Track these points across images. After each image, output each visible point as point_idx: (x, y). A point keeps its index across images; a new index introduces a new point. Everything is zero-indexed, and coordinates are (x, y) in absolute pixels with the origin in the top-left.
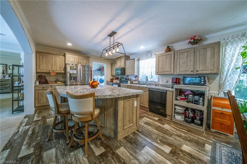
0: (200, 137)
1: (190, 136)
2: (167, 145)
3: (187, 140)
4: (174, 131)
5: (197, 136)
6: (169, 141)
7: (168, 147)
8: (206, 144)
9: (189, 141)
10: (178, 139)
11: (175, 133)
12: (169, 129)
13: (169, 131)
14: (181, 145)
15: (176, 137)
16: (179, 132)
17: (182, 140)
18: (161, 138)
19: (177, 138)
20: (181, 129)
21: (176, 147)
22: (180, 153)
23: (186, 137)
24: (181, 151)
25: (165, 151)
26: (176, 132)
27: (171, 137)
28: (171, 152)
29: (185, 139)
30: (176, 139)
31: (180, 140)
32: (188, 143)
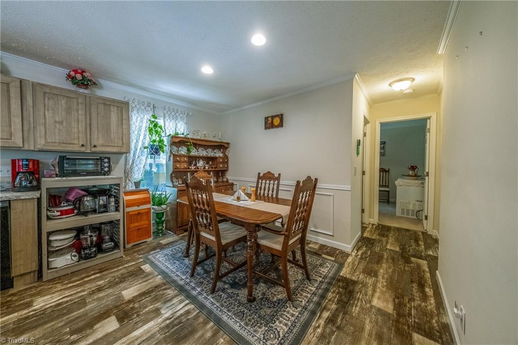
0: (126, 265)
1: (113, 275)
2: (98, 322)
3: (117, 283)
4: (77, 293)
5: (121, 267)
6: (95, 313)
7: (106, 320)
8: (141, 267)
9: (121, 282)
10: (104, 297)
11: (86, 293)
12: (61, 301)
13: (67, 302)
14: (120, 297)
15: (95, 297)
16: (88, 286)
17: (110, 291)
18: (68, 329)
19: (101, 295)
20: (86, 279)
21: (116, 307)
22: (131, 306)
23: (110, 282)
24: (129, 302)
25: (110, 330)
26: (83, 291)
27: (87, 306)
28: (120, 320)
29: (113, 284)
30: (99, 299)
31: (109, 294)
32: (122, 285)
